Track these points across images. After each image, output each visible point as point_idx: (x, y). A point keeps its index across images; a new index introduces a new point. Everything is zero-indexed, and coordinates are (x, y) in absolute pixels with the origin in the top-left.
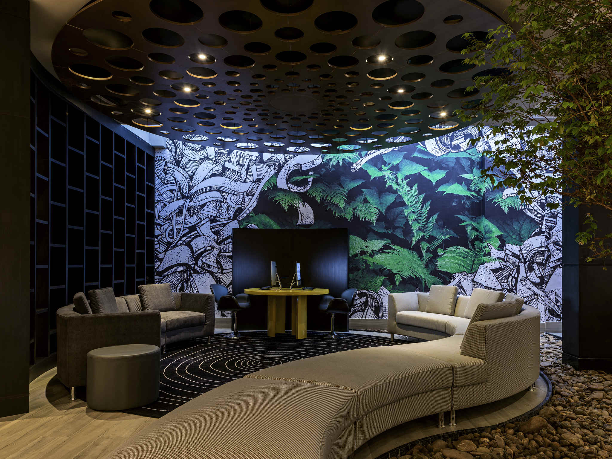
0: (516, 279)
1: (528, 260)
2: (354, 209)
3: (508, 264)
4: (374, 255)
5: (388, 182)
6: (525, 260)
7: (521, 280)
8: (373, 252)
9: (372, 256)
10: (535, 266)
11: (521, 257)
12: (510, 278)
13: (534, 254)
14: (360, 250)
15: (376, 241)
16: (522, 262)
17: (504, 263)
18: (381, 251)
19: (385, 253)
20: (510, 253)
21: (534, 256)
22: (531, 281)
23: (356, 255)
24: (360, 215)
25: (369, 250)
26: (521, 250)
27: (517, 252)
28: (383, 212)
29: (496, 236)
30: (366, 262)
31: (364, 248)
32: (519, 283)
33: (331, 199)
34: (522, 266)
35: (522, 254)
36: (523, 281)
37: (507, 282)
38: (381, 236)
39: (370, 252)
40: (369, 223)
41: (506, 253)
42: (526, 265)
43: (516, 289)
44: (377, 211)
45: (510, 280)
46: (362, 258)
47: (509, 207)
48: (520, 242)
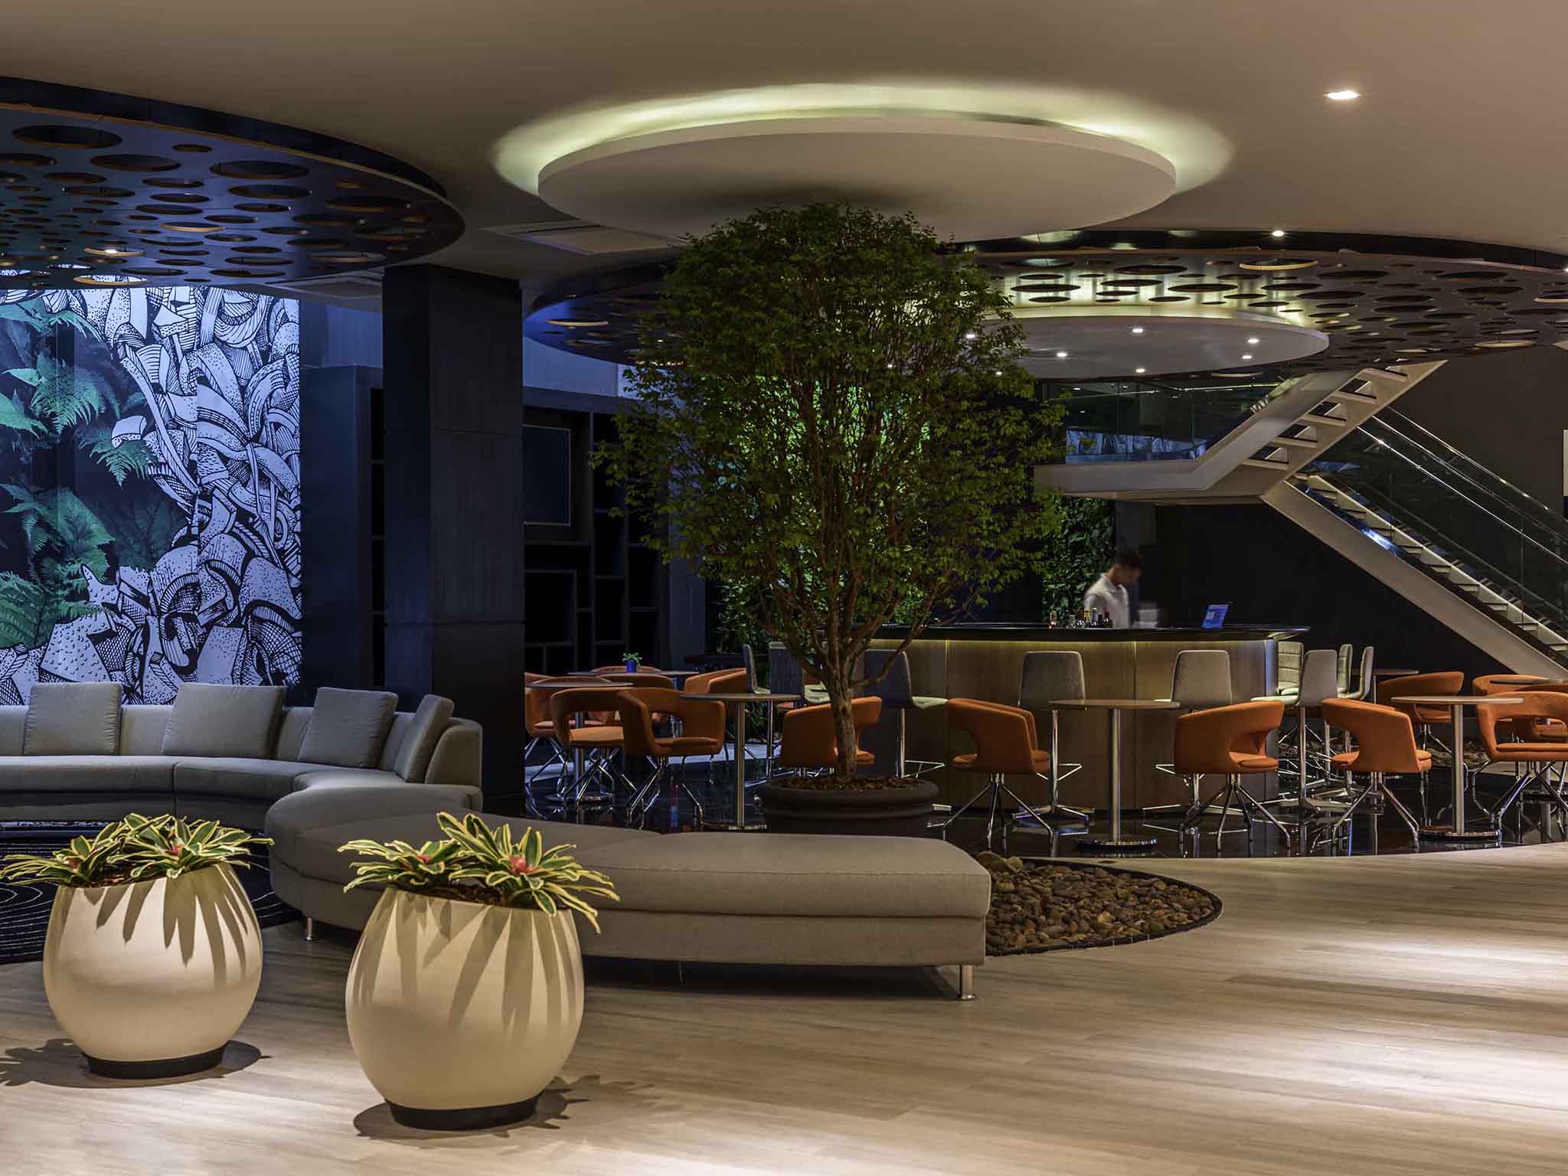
0: (142, 659)
1: (164, 609)
3: (125, 620)
6: (159, 608)
7: (151, 662)
10: (179, 622)
11: (152, 600)
12: (130, 658)
13: (177, 594)
16: (153, 615)
17: (116, 617)
20: (128, 592)
21: (177, 598)
22: (170, 663)
26: (151, 583)
27: (144, 590)
29: (100, 547)
32: (147, 669)
34: (153, 623)
35: (153, 592)
36: (154, 663)
37: (123, 669)
41: (120, 592)
42: (162, 621)
43: (141, 685)
45: (128, 663)
47: (125, 470)
48: (149, 561)
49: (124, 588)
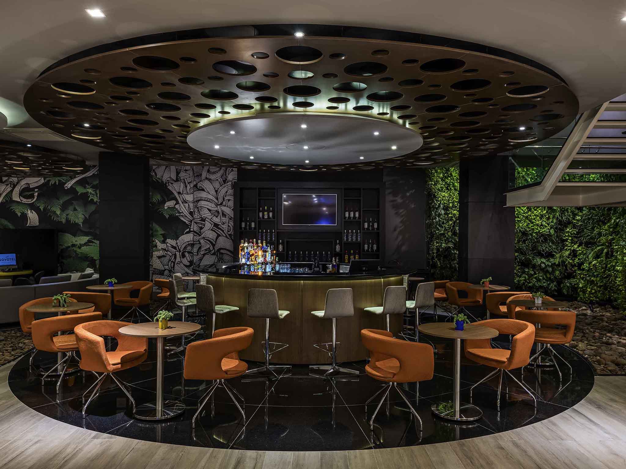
0: (174, 263)
1: (182, 250)
2: (67, 215)
3: (168, 253)
4: (81, 247)
5: (91, 196)
6: (179, 250)
7: (177, 263)
8: (81, 245)
10: (186, 254)
11: (177, 248)
12: (170, 262)
13: (186, 246)
14: (72, 243)
15: (82, 237)
16: (177, 251)
17: (166, 252)
18: (85, 244)
19: (89, 245)
20: (170, 246)
21: (185, 248)
22: (184, 264)
23: (69, 247)
24: (71, 219)
25: (78, 243)
26: (177, 243)
27: (175, 245)
28: (87, 217)
29: (161, 234)
30: (75, 252)
31: (75, 243)
32: (176, 265)
33: (51, 208)
34: (178, 253)
35: (178, 246)
36: (178, 264)
37: (168, 265)
38: (86, 234)
39: (79, 245)
40: (77, 224)
41: (167, 246)
42: (181, 253)
43: (174, 270)
44: (83, 217)
45: (170, 264)
46: (73, 250)
47: (169, 214)
48: (177, 238)
49: (168, 244)
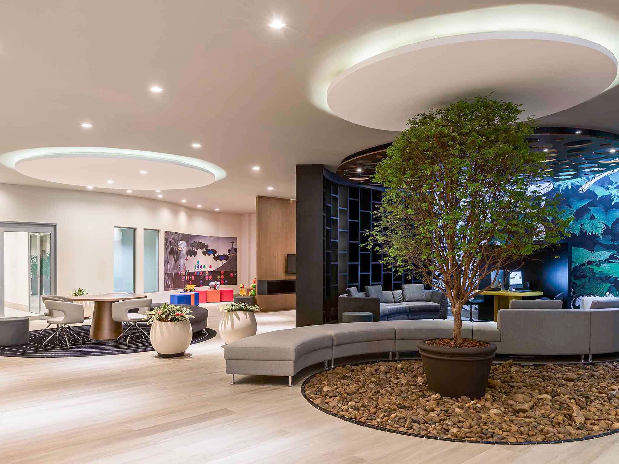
2: (582, 225)
4: (600, 264)
5: (615, 199)
8: (599, 262)
9: (598, 265)
14: (587, 260)
15: (602, 252)
18: (606, 261)
19: (612, 262)
23: (584, 264)
24: (587, 230)
25: (596, 260)
28: (610, 226)
30: (592, 270)
31: (591, 258)
33: (561, 218)
38: (608, 248)
39: (597, 262)
40: (596, 236)
44: (603, 226)
46: (589, 267)
